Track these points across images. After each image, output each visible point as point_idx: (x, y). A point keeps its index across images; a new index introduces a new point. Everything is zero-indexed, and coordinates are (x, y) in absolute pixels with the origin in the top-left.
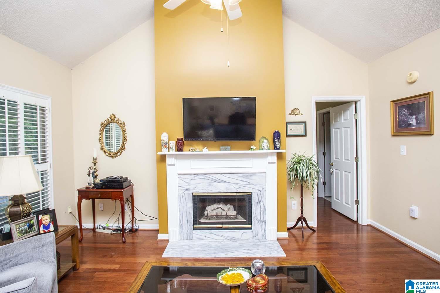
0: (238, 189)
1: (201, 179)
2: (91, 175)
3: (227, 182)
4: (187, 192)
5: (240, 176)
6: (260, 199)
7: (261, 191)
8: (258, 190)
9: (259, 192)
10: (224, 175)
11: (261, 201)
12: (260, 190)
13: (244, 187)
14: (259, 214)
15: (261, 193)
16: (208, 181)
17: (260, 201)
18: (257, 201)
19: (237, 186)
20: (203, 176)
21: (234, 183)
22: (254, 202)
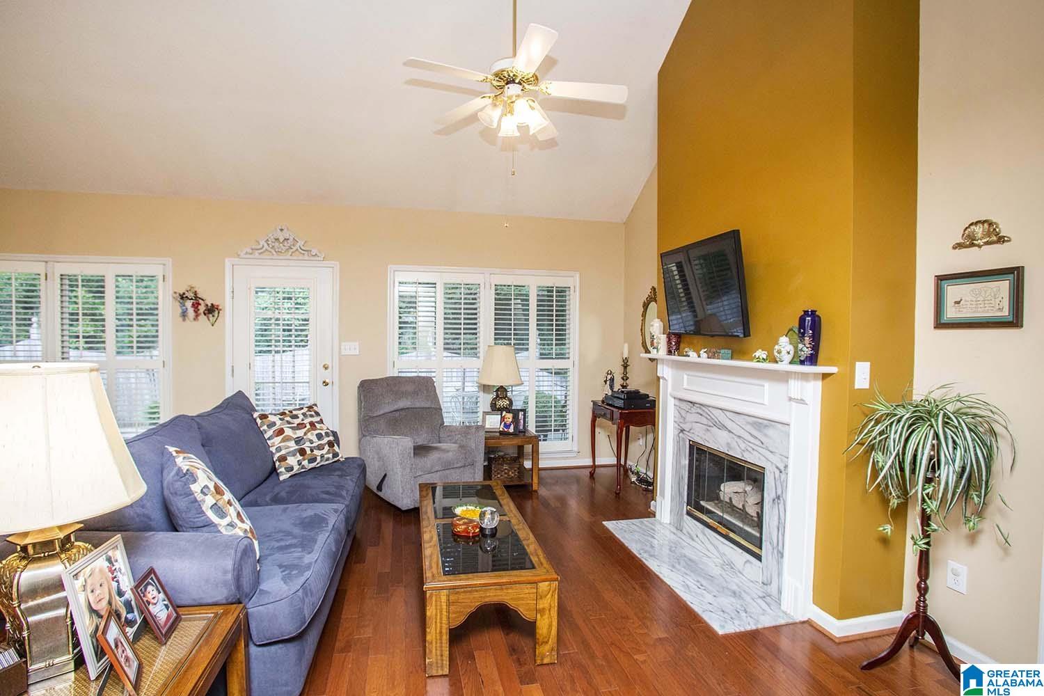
0: (743, 451)
1: (698, 413)
2: (608, 382)
3: (730, 431)
4: (681, 434)
5: (748, 423)
6: (779, 492)
7: (781, 472)
8: (777, 468)
9: (777, 472)
10: (725, 412)
11: (781, 499)
12: (779, 469)
13: (753, 449)
14: (776, 530)
15: (783, 476)
16: (705, 421)
17: (778, 498)
18: (773, 495)
19: (743, 446)
20: (700, 408)
21: (739, 437)
22: (769, 494)
